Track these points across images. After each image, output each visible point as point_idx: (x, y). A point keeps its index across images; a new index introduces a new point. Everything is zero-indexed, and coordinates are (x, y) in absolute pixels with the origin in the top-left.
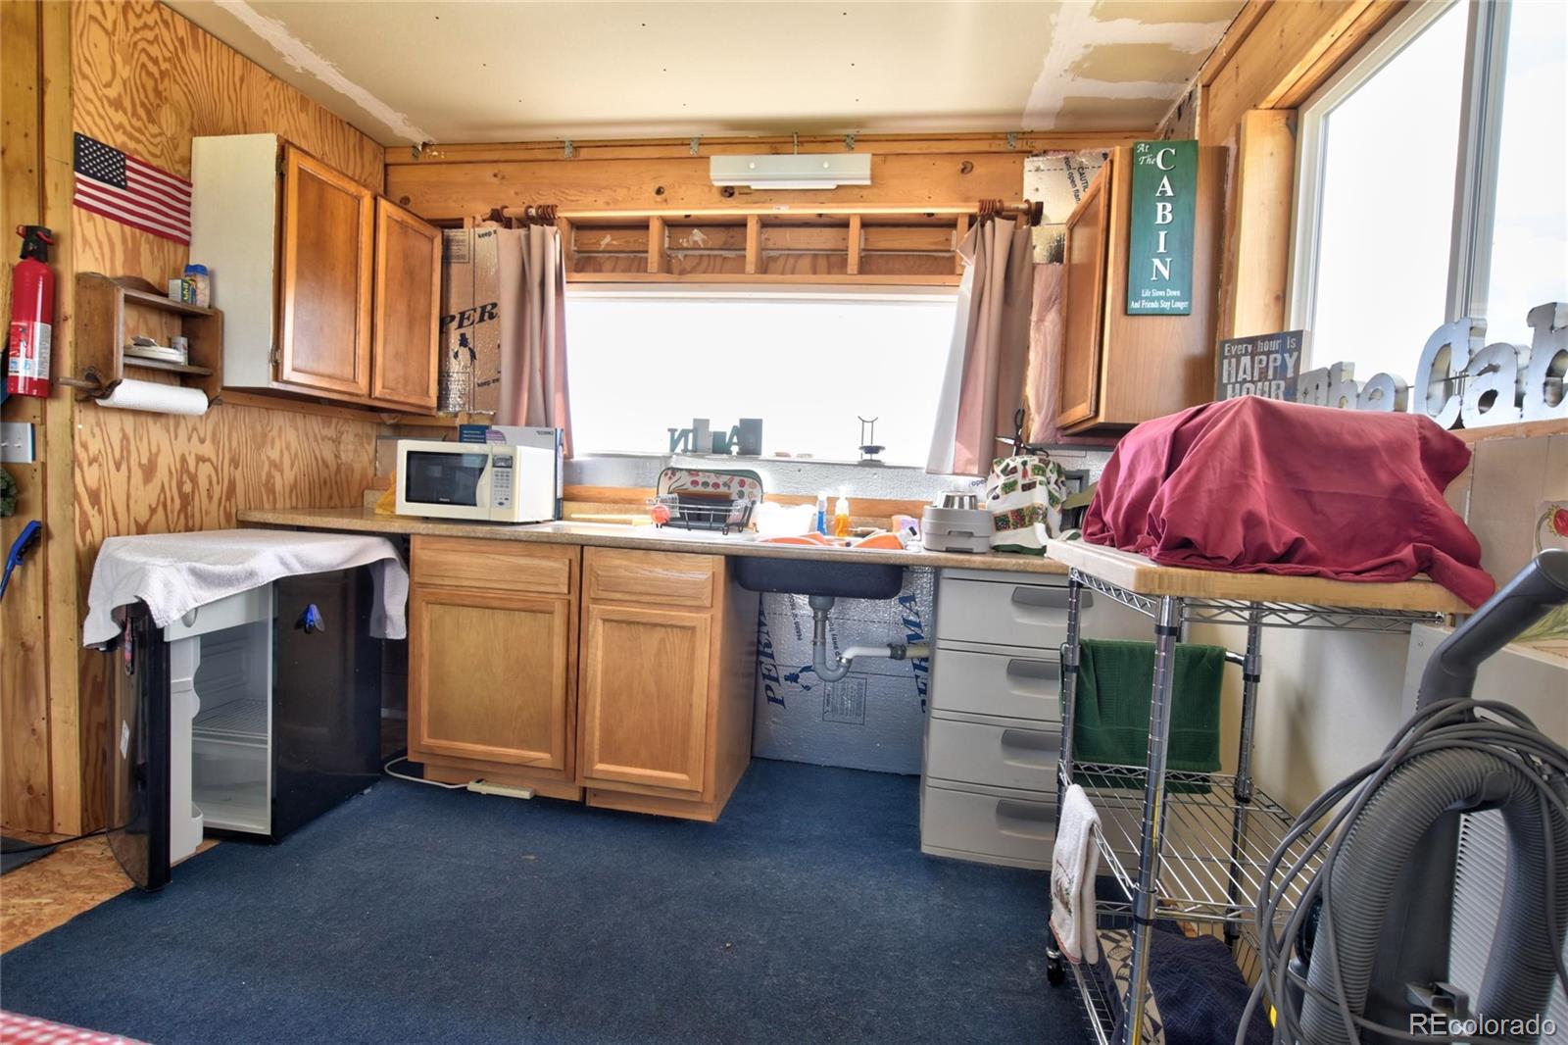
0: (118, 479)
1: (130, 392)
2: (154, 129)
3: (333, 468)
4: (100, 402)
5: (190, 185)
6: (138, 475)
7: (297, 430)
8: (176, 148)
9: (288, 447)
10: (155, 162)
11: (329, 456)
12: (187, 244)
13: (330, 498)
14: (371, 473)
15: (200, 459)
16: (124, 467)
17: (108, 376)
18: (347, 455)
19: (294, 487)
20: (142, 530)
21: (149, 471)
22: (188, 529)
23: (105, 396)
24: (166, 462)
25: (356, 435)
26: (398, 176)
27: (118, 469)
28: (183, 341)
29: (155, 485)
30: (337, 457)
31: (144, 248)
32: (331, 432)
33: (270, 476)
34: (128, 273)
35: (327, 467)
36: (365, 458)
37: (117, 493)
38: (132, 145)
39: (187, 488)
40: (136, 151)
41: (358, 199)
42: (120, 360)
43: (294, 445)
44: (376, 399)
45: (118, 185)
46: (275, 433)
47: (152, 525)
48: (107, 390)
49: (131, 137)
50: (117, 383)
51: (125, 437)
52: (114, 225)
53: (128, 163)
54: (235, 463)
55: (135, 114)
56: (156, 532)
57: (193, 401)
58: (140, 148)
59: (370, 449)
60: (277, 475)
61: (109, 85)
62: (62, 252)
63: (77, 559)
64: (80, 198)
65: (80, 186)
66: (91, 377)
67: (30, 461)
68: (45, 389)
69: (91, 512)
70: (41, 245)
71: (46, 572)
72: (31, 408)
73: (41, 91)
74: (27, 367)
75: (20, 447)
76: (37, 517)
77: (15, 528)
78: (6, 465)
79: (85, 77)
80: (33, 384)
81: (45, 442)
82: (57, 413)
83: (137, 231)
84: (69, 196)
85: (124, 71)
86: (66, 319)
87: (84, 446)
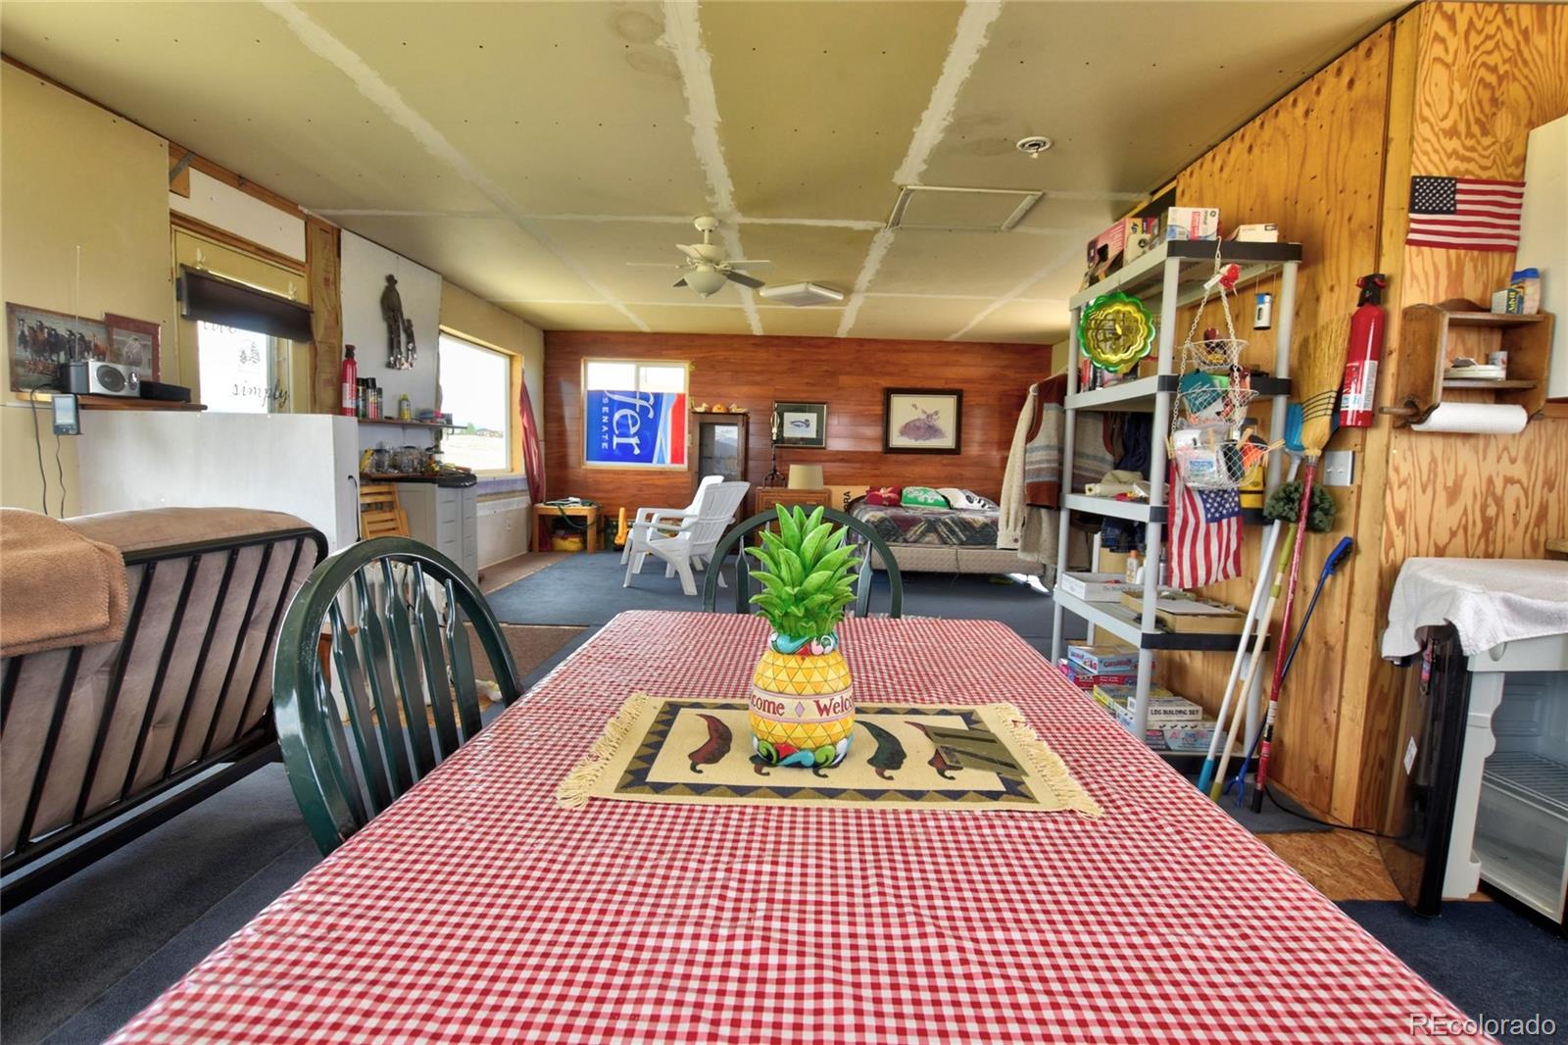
0: (1424, 500)
1: (1447, 415)
2: (1488, 141)
4: (1415, 427)
5: (1523, 185)
6: (1442, 497)
8: (1509, 151)
10: (1484, 175)
12: (1514, 250)
15: (1509, 481)
16: (1430, 490)
17: (1426, 402)
20: (1440, 552)
21: (1453, 494)
22: (1490, 556)
23: (1420, 422)
24: (1472, 484)
27: (1424, 491)
28: (1502, 355)
29: (1458, 509)
31: (1469, 265)
34: (1450, 297)
37: (1421, 516)
38: (1463, 166)
39: (1492, 511)
40: (1467, 172)
42: (1440, 384)
45: (1448, 212)
47: (1451, 548)
48: (1421, 416)
49: (1464, 159)
50: (1434, 407)
51: (1434, 460)
52: (1441, 252)
53: (1459, 186)
54: (1549, 485)
55: (1469, 134)
56: (1454, 556)
57: (1509, 418)
58: (1472, 166)
61: (1445, 117)
62: (1393, 292)
63: (1381, 575)
64: (1412, 236)
65: (1413, 226)
66: (1411, 404)
67: (1348, 484)
68: (1368, 420)
69: (1396, 532)
70: (1374, 289)
71: (1352, 584)
72: (1355, 437)
73: (1385, 152)
74: (1356, 402)
75: (1340, 472)
76: (1350, 535)
77: (1331, 542)
78: (1330, 488)
79: (1424, 120)
80: (1359, 415)
81: (1363, 468)
82: (1377, 438)
83: (1463, 252)
84: (1402, 238)
85: (1461, 96)
86: (1391, 353)
87: (1397, 470)
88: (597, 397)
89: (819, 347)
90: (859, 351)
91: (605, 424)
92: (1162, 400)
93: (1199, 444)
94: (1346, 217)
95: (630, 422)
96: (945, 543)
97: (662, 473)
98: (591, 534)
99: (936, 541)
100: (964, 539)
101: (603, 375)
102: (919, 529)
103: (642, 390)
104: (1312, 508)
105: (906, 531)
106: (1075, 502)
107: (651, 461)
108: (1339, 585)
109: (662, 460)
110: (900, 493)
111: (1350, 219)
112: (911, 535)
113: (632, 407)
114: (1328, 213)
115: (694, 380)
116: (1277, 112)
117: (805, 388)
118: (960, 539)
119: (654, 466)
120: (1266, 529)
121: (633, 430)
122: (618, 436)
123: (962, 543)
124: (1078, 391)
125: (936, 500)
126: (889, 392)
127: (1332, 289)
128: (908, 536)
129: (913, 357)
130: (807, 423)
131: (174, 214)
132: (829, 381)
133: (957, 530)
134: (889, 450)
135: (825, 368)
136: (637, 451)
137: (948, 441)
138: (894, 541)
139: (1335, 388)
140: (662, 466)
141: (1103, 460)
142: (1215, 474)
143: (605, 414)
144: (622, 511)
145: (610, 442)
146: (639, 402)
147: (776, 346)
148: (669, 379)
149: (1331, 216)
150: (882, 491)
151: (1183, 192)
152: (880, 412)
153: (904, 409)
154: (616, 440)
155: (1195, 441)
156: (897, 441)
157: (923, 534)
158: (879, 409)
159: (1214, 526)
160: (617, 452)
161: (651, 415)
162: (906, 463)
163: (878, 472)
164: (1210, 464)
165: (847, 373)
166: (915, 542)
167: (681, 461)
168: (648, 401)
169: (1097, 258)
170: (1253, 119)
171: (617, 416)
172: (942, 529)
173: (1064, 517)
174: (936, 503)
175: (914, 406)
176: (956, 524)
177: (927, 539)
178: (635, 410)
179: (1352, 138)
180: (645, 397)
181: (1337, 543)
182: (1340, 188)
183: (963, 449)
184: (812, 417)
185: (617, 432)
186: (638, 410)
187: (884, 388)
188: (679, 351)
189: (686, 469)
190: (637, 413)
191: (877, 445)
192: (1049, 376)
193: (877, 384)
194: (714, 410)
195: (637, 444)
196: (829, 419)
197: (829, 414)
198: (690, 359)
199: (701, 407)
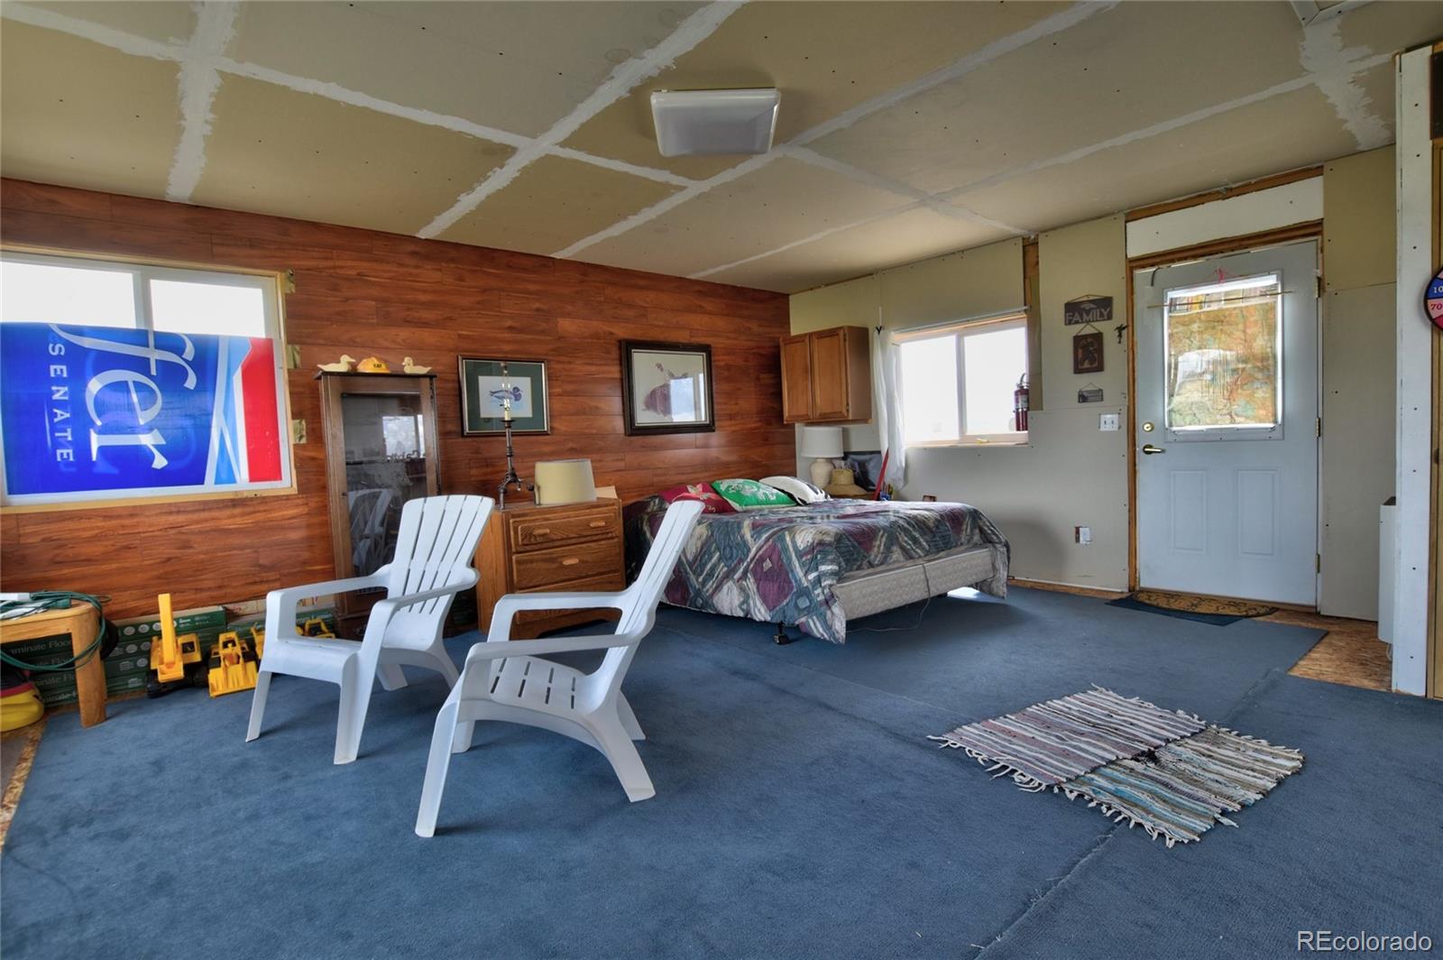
88: (24, 342)
89: (525, 270)
90: (582, 282)
91: (60, 405)
95: (135, 399)
96: (911, 558)
97: (236, 502)
98: (87, 680)
99: (902, 559)
102: (880, 543)
103: (159, 329)
105: (868, 549)
107: (200, 480)
109: (226, 475)
110: (716, 492)
113: (139, 364)
115: (298, 313)
117: (507, 335)
119: (210, 488)
121: (143, 419)
122: (101, 432)
123: (927, 553)
125: (777, 496)
126: (630, 346)
128: (872, 557)
130: (516, 394)
132: (543, 325)
133: (916, 534)
134: (634, 430)
135: (537, 305)
136: (160, 462)
137: (700, 415)
138: (859, 568)
140: (233, 487)
143: (60, 382)
144: (164, 600)
145: (82, 444)
146: (154, 355)
147: (452, 260)
152: (617, 375)
153: (647, 371)
154: (96, 442)
156: (643, 416)
157: (888, 550)
158: (614, 371)
160: (104, 468)
161: (190, 383)
162: (656, 448)
163: (621, 465)
165: (569, 315)
166: (881, 564)
167: (276, 475)
168: (179, 350)
171: (95, 386)
172: (903, 538)
174: (780, 500)
175: (659, 366)
176: (913, 527)
177: (893, 557)
178: (147, 373)
180: (170, 342)
183: (716, 424)
184: (524, 384)
185: (99, 423)
186: (154, 372)
187: (620, 341)
188: (254, 252)
189: (294, 490)
190: (151, 377)
191: (619, 424)
192: (790, 332)
193: (611, 333)
194: (368, 366)
195: (158, 447)
196: (550, 386)
197: (549, 378)
198: (281, 268)
199: (339, 362)
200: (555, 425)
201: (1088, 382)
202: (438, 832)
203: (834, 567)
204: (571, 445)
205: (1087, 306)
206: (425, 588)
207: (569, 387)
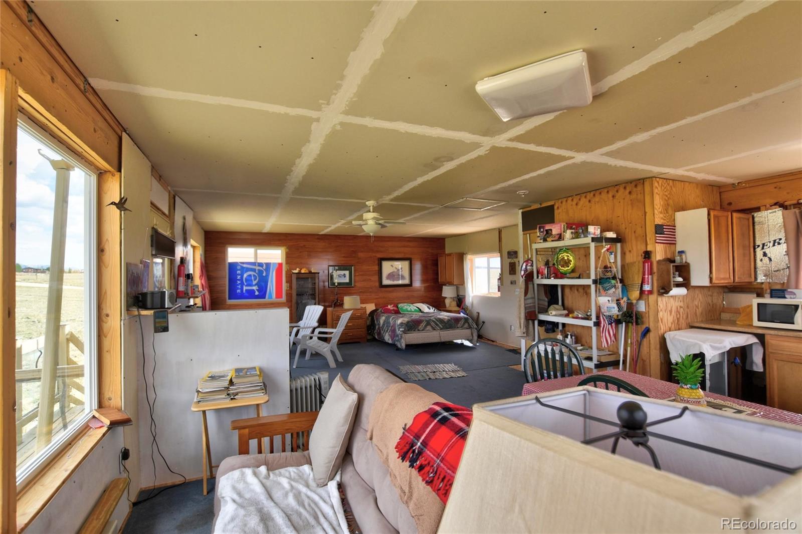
0: (666, 314)
2: (668, 215)
3: (711, 305)
4: (665, 295)
5: (675, 227)
6: (669, 313)
7: (701, 293)
8: (672, 217)
9: (700, 300)
10: (668, 224)
11: (710, 302)
12: (675, 244)
13: (711, 317)
14: (722, 306)
15: (681, 307)
16: (666, 312)
17: (668, 288)
18: (715, 301)
19: (702, 313)
20: (670, 331)
21: (671, 312)
22: (679, 329)
23: (667, 294)
24: (674, 309)
25: (717, 293)
26: (724, 196)
28: (677, 273)
29: (672, 317)
30: (712, 301)
31: (667, 248)
32: (710, 293)
33: (696, 310)
34: (666, 257)
35: (710, 305)
36: (720, 301)
37: (665, 320)
39: (678, 316)
40: (665, 223)
41: (727, 217)
42: (672, 283)
43: (701, 299)
44: (736, 283)
45: (663, 234)
46: (696, 296)
47: (672, 328)
48: (667, 292)
49: (664, 220)
50: (671, 290)
51: (666, 303)
52: (662, 245)
53: (664, 227)
54: (688, 307)
55: (664, 213)
56: (673, 331)
57: (683, 291)
58: (666, 222)
59: (722, 297)
60: (697, 310)
61: (659, 209)
62: (653, 256)
63: (659, 338)
64: (657, 241)
65: (657, 238)
66: (663, 288)
67: (644, 310)
68: (650, 292)
69: (661, 324)
70: (647, 255)
71: (650, 340)
72: (645, 297)
73: (645, 215)
74: (647, 288)
75: (642, 307)
76: (647, 326)
77: (642, 328)
78: (639, 312)
79: (656, 209)
80: (648, 291)
81: (649, 306)
82: (652, 298)
83: (666, 245)
84: (654, 240)
85: (662, 203)
86: (654, 273)
87: (660, 306)
88: (233, 266)
89: (349, 240)
90: (367, 241)
91: (238, 280)
92: (593, 287)
93: (610, 302)
94: (633, 232)
95: (253, 278)
96: (435, 329)
97: (272, 304)
99: (431, 329)
100: (442, 327)
101: (236, 254)
102: (423, 324)
103: (258, 262)
104: (637, 318)
105: (419, 325)
106: (543, 317)
107: (265, 298)
108: (645, 341)
109: (271, 297)
110: (397, 307)
111: (635, 232)
112: (421, 327)
113: (254, 270)
114: (626, 228)
115: (289, 257)
116: (600, 193)
117: (343, 259)
118: (440, 327)
119: (267, 300)
120: (620, 325)
121: (254, 283)
122: (246, 286)
123: (441, 329)
124: (538, 278)
125: (415, 309)
126: (382, 260)
127: (630, 251)
128: (419, 328)
129: (390, 244)
130: (344, 276)
131: (152, 203)
132: (354, 255)
133: (438, 323)
134: (382, 286)
135: (352, 249)
136: (257, 293)
137: (407, 282)
138: (414, 331)
139: (640, 283)
140: (271, 300)
141: (544, 300)
142: (615, 311)
143: (239, 275)
145: (242, 289)
146: (257, 268)
147: (328, 239)
148: (274, 255)
149: (627, 230)
150: (389, 307)
151: (558, 208)
152: (377, 269)
153: (388, 267)
154: (245, 288)
155: (609, 301)
156: (386, 282)
157: (426, 326)
158: (376, 268)
159: (610, 326)
160: (246, 294)
161: (264, 274)
162: (390, 292)
163: (377, 297)
164: (614, 308)
165: (362, 252)
166: (422, 330)
167: (282, 297)
168: (262, 267)
169: (545, 233)
170: (590, 192)
171: (245, 276)
172: (433, 324)
173: (536, 322)
174: (415, 311)
175: (392, 266)
176: (438, 321)
177: (427, 329)
178: (255, 272)
179: (632, 209)
180: (260, 265)
181: (643, 330)
182: (630, 222)
183: (413, 284)
184: (347, 273)
185: (245, 284)
186: (257, 272)
187: (379, 258)
188: (280, 242)
189: (285, 301)
190: (257, 274)
191: (377, 284)
192: (445, 251)
193: (375, 256)
194: (303, 271)
195: (257, 290)
196: (355, 273)
197: (355, 271)
198: (286, 246)
199: (296, 270)
200: (356, 284)
201: (512, 278)
202: (296, 367)
203: (403, 329)
204: (360, 290)
205: (512, 253)
206: (308, 326)
207: (361, 273)
